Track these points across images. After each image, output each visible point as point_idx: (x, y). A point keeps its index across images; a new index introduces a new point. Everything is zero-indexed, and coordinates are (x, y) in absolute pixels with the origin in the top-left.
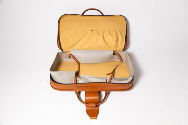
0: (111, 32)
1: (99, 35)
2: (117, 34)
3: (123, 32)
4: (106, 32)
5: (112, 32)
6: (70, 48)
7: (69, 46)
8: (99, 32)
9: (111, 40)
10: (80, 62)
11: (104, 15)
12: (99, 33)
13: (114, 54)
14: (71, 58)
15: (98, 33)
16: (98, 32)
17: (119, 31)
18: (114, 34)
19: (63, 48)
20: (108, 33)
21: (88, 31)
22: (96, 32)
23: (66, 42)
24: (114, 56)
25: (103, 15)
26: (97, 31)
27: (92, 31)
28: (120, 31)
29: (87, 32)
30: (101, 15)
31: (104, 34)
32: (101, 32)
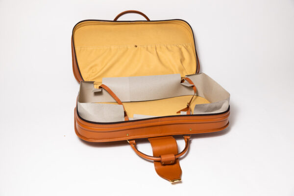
0: (169, 47)
1: (149, 52)
2: (180, 49)
3: (189, 47)
4: (160, 47)
6: (100, 77)
7: (97, 74)
9: (171, 59)
12: (149, 48)
13: (182, 81)
15: (147, 49)
17: (183, 45)
18: (175, 48)
20: (164, 48)
21: (129, 47)
22: (144, 47)
23: (91, 68)
24: (182, 83)
25: (149, 20)
27: (136, 46)
29: (127, 49)
30: (146, 20)
31: (158, 51)
32: (152, 48)
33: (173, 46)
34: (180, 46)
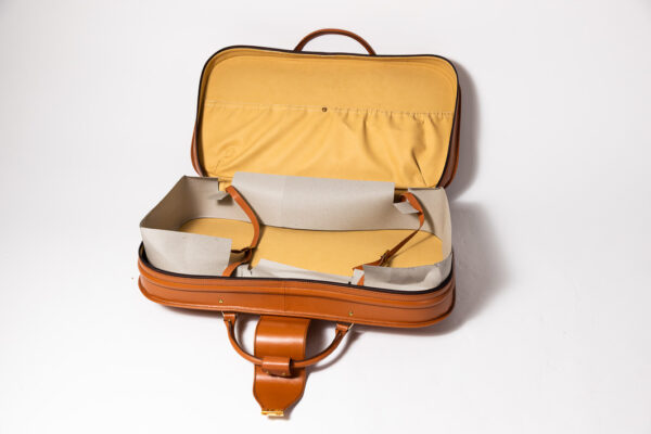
0: (396, 117)
1: (348, 125)
2: (419, 125)
3: (445, 120)
4: (376, 116)
5: (402, 118)
6: (236, 167)
7: (231, 161)
8: (352, 114)
9: (393, 147)
10: (265, 222)
11: (377, 53)
12: (352, 117)
13: (399, 198)
14: (235, 202)
15: (345, 119)
16: (347, 115)
17: (430, 116)
18: (409, 123)
19: (208, 168)
20: (383, 118)
21: (310, 111)
22: (340, 114)
23: (224, 147)
24: (396, 205)
25: (372, 53)
26: (344, 112)
27: (325, 109)
28: (433, 116)
29: (305, 113)
30: (367, 53)
31: (367, 123)
32: (357, 115)
33: (405, 116)
34: (423, 118)
